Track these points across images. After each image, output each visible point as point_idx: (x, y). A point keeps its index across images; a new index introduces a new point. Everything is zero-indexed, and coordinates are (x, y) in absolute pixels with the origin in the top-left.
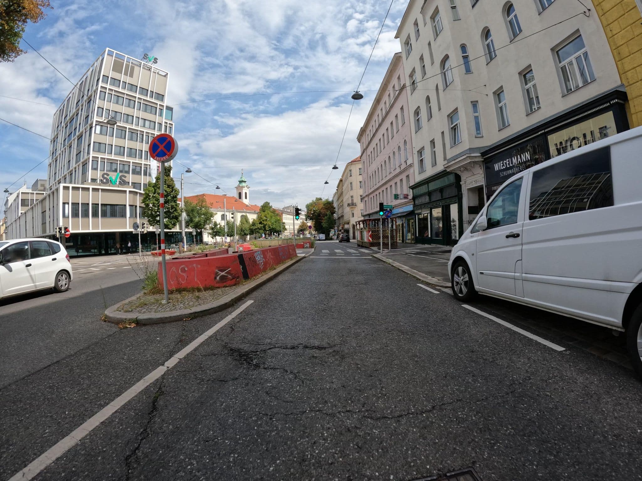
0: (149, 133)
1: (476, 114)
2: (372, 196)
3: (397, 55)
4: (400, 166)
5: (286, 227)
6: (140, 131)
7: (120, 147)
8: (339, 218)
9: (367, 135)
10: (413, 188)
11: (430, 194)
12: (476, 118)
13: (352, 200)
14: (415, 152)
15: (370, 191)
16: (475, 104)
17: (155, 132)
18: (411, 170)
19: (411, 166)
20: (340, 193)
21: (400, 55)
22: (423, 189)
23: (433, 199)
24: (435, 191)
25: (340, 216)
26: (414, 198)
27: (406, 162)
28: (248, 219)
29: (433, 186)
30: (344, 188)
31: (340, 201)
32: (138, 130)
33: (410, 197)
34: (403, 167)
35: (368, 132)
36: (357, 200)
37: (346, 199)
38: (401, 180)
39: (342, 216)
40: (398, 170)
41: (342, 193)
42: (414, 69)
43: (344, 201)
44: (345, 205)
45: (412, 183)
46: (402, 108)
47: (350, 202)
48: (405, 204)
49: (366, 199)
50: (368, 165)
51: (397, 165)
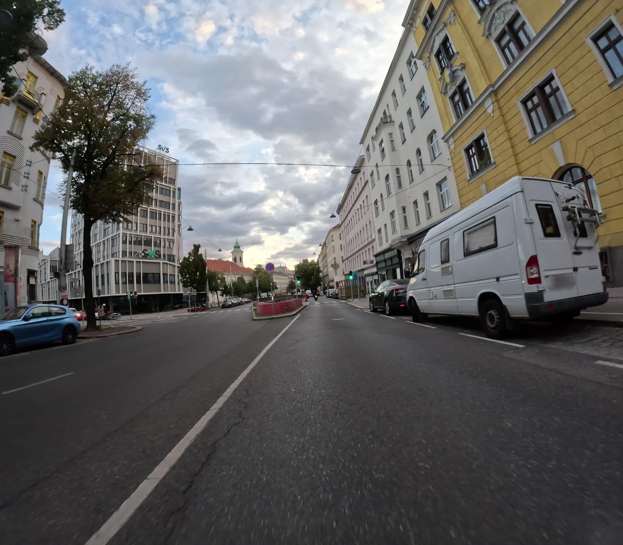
0: (165, 212)
1: (405, 215)
2: (350, 259)
3: (361, 158)
4: (368, 239)
5: (277, 286)
6: (159, 211)
7: (144, 224)
8: (324, 277)
9: (344, 210)
10: (376, 256)
11: (385, 261)
12: (405, 217)
13: (335, 262)
14: (376, 231)
15: (349, 255)
16: (404, 209)
17: (170, 211)
18: (375, 243)
19: (374, 240)
20: (324, 256)
21: (363, 157)
22: (381, 258)
23: (388, 264)
24: (388, 259)
25: (325, 275)
26: (377, 263)
27: (371, 236)
28: (245, 281)
29: (387, 255)
30: (327, 250)
31: (325, 261)
32: (157, 210)
33: (375, 262)
34: (370, 240)
35: (344, 208)
36: (339, 261)
37: (330, 260)
38: (369, 249)
39: (327, 275)
40: (366, 242)
41: (326, 255)
42: (373, 171)
43: (328, 262)
44: (329, 265)
45: (376, 253)
46: (367, 197)
47: (333, 263)
48: (372, 267)
49: (346, 261)
50: (346, 234)
51: (366, 238)
